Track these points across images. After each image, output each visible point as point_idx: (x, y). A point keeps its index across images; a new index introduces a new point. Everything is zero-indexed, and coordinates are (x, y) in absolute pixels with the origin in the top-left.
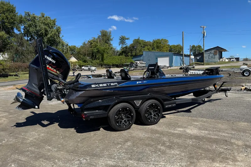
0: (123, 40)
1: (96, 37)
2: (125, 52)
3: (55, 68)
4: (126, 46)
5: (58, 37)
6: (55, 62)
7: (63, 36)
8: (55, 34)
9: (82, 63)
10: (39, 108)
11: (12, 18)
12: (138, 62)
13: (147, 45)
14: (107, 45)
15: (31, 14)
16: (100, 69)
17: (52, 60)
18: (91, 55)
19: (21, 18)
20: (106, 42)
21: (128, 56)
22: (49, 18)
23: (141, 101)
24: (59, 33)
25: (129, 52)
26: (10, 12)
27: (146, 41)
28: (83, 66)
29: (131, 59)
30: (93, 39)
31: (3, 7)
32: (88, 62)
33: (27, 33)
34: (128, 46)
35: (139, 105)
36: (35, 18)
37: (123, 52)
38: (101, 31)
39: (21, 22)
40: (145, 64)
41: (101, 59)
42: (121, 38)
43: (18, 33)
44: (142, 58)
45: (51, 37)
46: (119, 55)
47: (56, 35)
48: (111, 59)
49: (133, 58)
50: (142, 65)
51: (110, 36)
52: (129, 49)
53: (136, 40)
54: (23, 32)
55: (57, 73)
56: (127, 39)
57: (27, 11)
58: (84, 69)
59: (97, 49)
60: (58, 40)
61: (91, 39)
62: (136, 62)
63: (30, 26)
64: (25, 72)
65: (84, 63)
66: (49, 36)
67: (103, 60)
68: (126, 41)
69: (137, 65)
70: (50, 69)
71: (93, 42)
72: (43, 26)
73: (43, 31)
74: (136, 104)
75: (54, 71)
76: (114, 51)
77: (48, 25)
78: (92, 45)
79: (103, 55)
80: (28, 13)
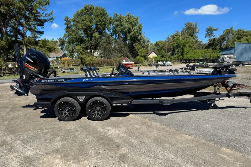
0: (210, 31)
1: (180, 31)
2: (212, 45)
3: (33, 66)
4: (214, 38)
5: (139, 34)
6: (33, 62)
7: (144, 33)
8: (136, 31)
9: (159, 58)
10: (28, 95)
11: (103, 21)
12: (226, 56)
13: (246, 35)
14: (191, 38)
15: (119, 15)
16: (178, 64)
17: (30, 60)
18: (172, 49)
19: (110, 19)
20: (190, 35)
21: (215, 49)
22: (133, 16)
23: (85, 97)
24: (140, 30)
25: (217, 45)
26: (102, 16)
27: (246, 31)
28: (159, 61)
29: (218, 53)
30: (176, 33)
31: (97, 12)
32: (165, 57)
33: (115, 32)
34: (216, 38)
35: (82, 101)
36: (121, 18)
37: (209, 45)
38: (187, 23)
39: (110, 23)
40: (235, 58)
41: (180, 54)
42: (208, 29)
43: (109, 33)
44: (232, 51)
45: (133, 34)
46: (205, 49)
47: (138, 32)
48: (193, 54)
49: (221, 52)
50: (231, 60)
51: (196, 28)
52: (217, 41)
53: (227, 30)
54: (111, 32)
55: (34, 70)
56: (216, 30)
57: (116, 13)
58: (159, 64)
59: (177, 43)
60: (139, 37)
61: (174, 33)
62: (222, 56)
63: (117, 26)
64: (109, 67)
65: (161, 58)
66: (131, 34)
67: (182, 54)
68: (214, 32)
69: (223, 60)
70: (29, 67)
71: (175, 36)
72: (127, 25)
73: (127, 30)
74: (79, 99)
75: (32, 69)
76: (200, 45)
77: (132, 23)
78: (174, 39)
79: (183, 50)
80: (116, 14)
